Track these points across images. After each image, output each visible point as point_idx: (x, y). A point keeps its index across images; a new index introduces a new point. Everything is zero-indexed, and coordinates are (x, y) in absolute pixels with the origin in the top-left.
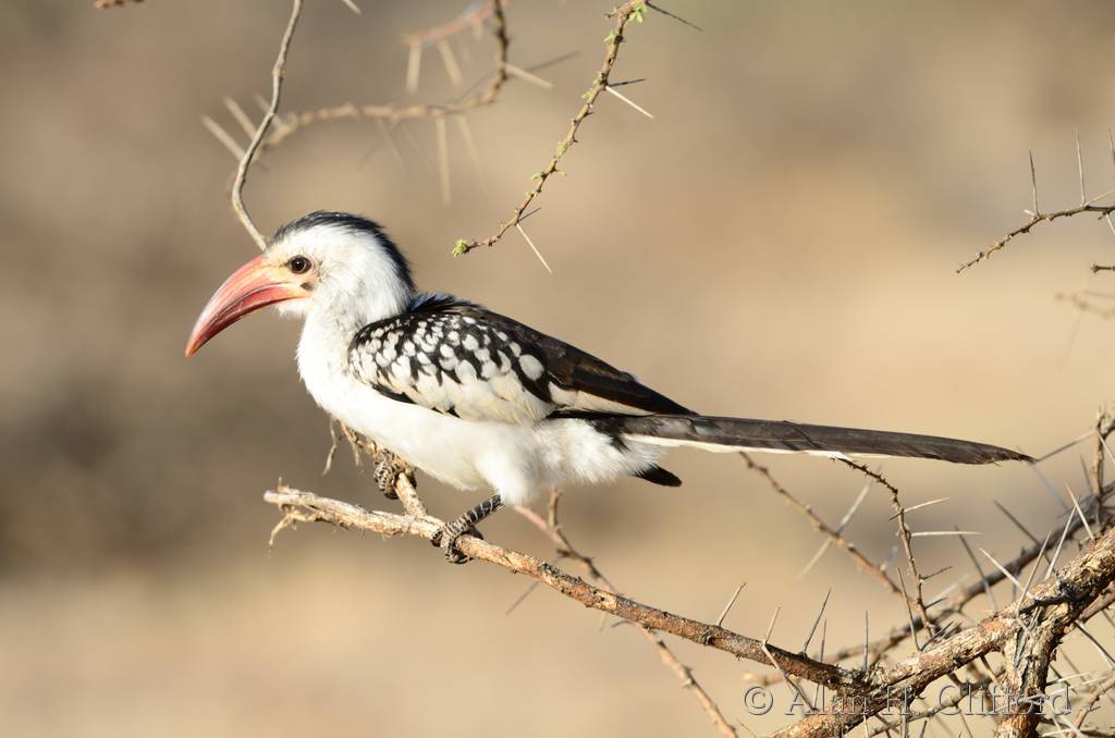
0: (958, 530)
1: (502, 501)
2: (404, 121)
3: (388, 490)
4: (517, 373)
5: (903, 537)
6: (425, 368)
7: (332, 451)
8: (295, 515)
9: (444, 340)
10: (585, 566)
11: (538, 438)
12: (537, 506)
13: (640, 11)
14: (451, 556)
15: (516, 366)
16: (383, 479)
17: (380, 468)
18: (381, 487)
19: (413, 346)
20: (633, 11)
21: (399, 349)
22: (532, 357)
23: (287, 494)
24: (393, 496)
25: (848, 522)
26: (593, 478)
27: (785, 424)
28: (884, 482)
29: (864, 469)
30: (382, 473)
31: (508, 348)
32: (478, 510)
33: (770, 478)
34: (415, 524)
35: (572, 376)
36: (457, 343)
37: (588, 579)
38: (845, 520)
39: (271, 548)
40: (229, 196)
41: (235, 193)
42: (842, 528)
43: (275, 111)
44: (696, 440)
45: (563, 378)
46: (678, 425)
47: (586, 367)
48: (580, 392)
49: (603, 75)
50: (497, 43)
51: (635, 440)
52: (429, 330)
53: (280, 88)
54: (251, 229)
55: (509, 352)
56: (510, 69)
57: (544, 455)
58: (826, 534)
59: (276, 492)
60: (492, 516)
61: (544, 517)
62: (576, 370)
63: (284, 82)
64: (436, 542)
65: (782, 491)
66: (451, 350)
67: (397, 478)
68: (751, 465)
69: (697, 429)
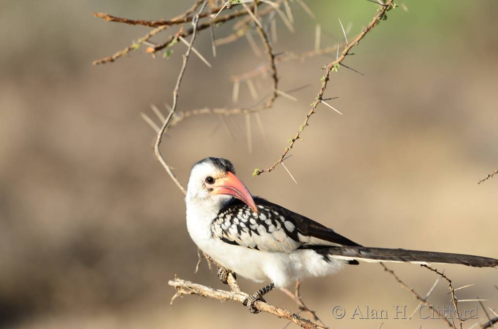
0: (478, 299)
1: (275, 285)
2: (231, 115)
3: (224, 280)
4: (284, 229)
5: (454, 302)
6: (244, 229)
7: (199, 263)
8: (182, 291)
9: (251, 216)
10: (312, 315)
11: (291, 258)
12: (290, 288)
13: (336, 66)
14: (252, 310)
15: (283, 226)
16: (222, 275)
17: (220, 270)
18: (221, 279)
19: (238, 220)
20: (333, 67)
21: (232, 222)
22: (290, 222)
23: (178, 282)
24: (226, 283)
25: (430, 295)
26: (316, 275)
27: (400, 250)
28: (445, 277)
29: (436, 271)
30: (221, 272)
31: (279, 218)
32: (264, 289)
33: (394, 275)
34: (236, 296)
35: (307, 230)
36: (257, 217)
37: (313, 320)
38: (428, 294)
39: (172, 306)
40: (153, 149)
41: (156, 147)
42: (427, 298)
43: (175, 110)
44: (360, 257)
45: (303, 231)
46: (353, 251)
47: (313, 226)
48: (311, 237)
49: (320, 95)
50: (273, 81)
51: (334, 257)
52: (244, 212)
53: (177, 100)
54: (163, 163)
55: (279, 220)
56: (279, 92)
57: (295, 264)
58: (419, 300)
59: (174, 281)
60: (270, 293)
61: (294, 293)
62: (309, 227)
63: (178, 98)
64: (245, 304)
65: (400, 281)
66: (255, 220)
67: (228, 275)
68: (386, 269)
69: (362, 252)
